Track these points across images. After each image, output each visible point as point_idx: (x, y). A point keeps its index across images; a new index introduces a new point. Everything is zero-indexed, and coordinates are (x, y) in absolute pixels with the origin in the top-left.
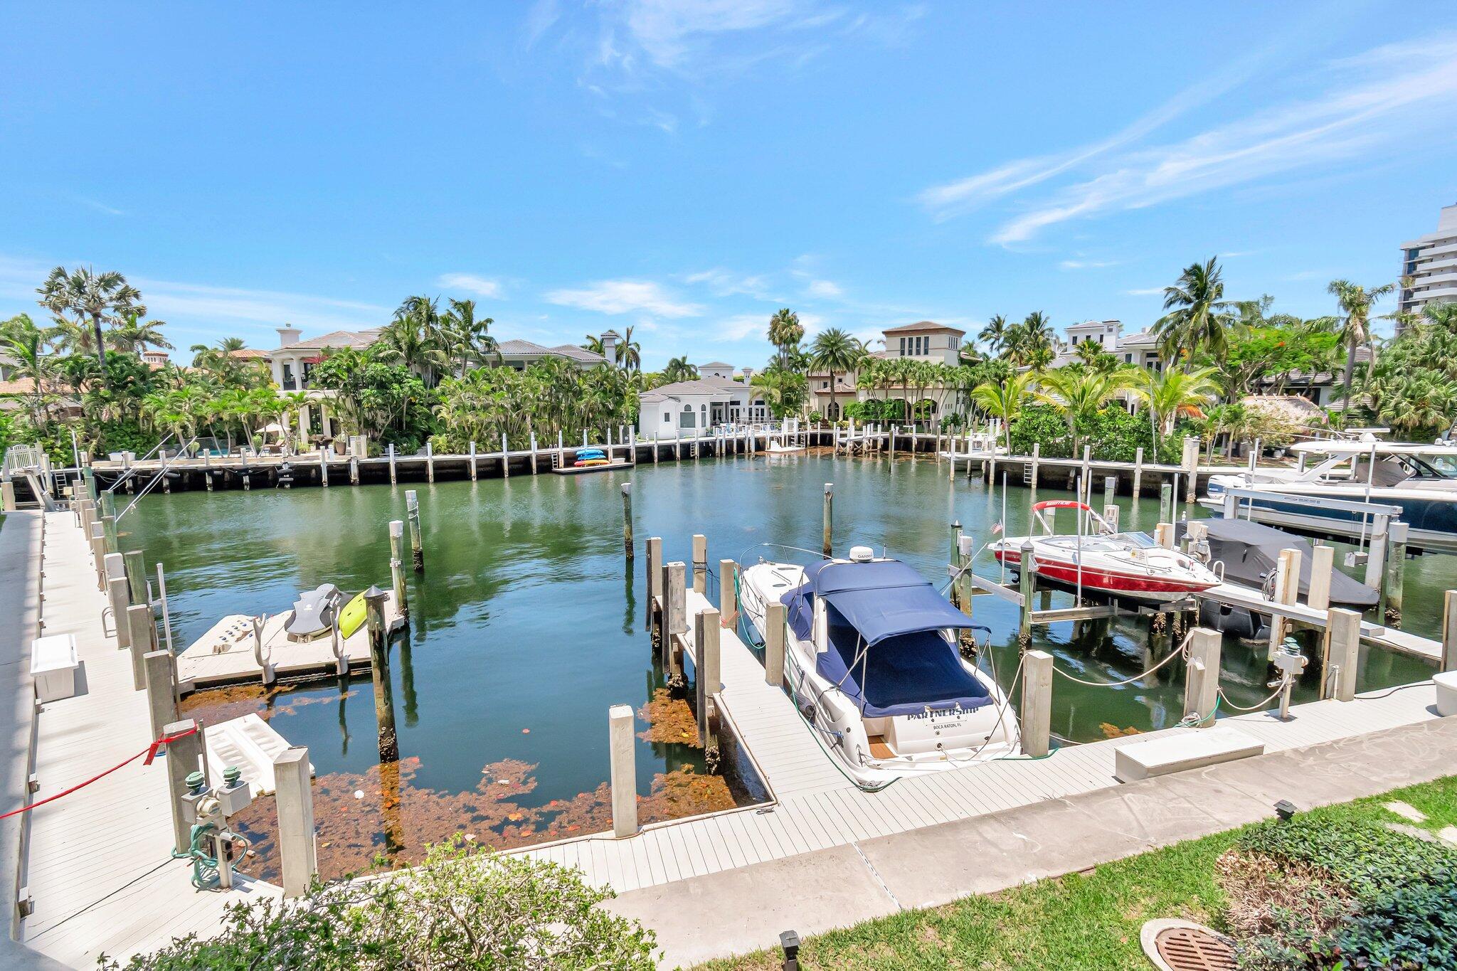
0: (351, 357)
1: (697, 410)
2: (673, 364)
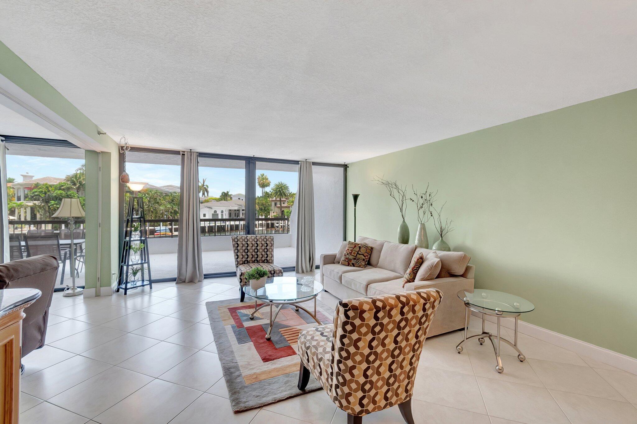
0: (47, 188)
1: (219, 212)
2: (223, 194)
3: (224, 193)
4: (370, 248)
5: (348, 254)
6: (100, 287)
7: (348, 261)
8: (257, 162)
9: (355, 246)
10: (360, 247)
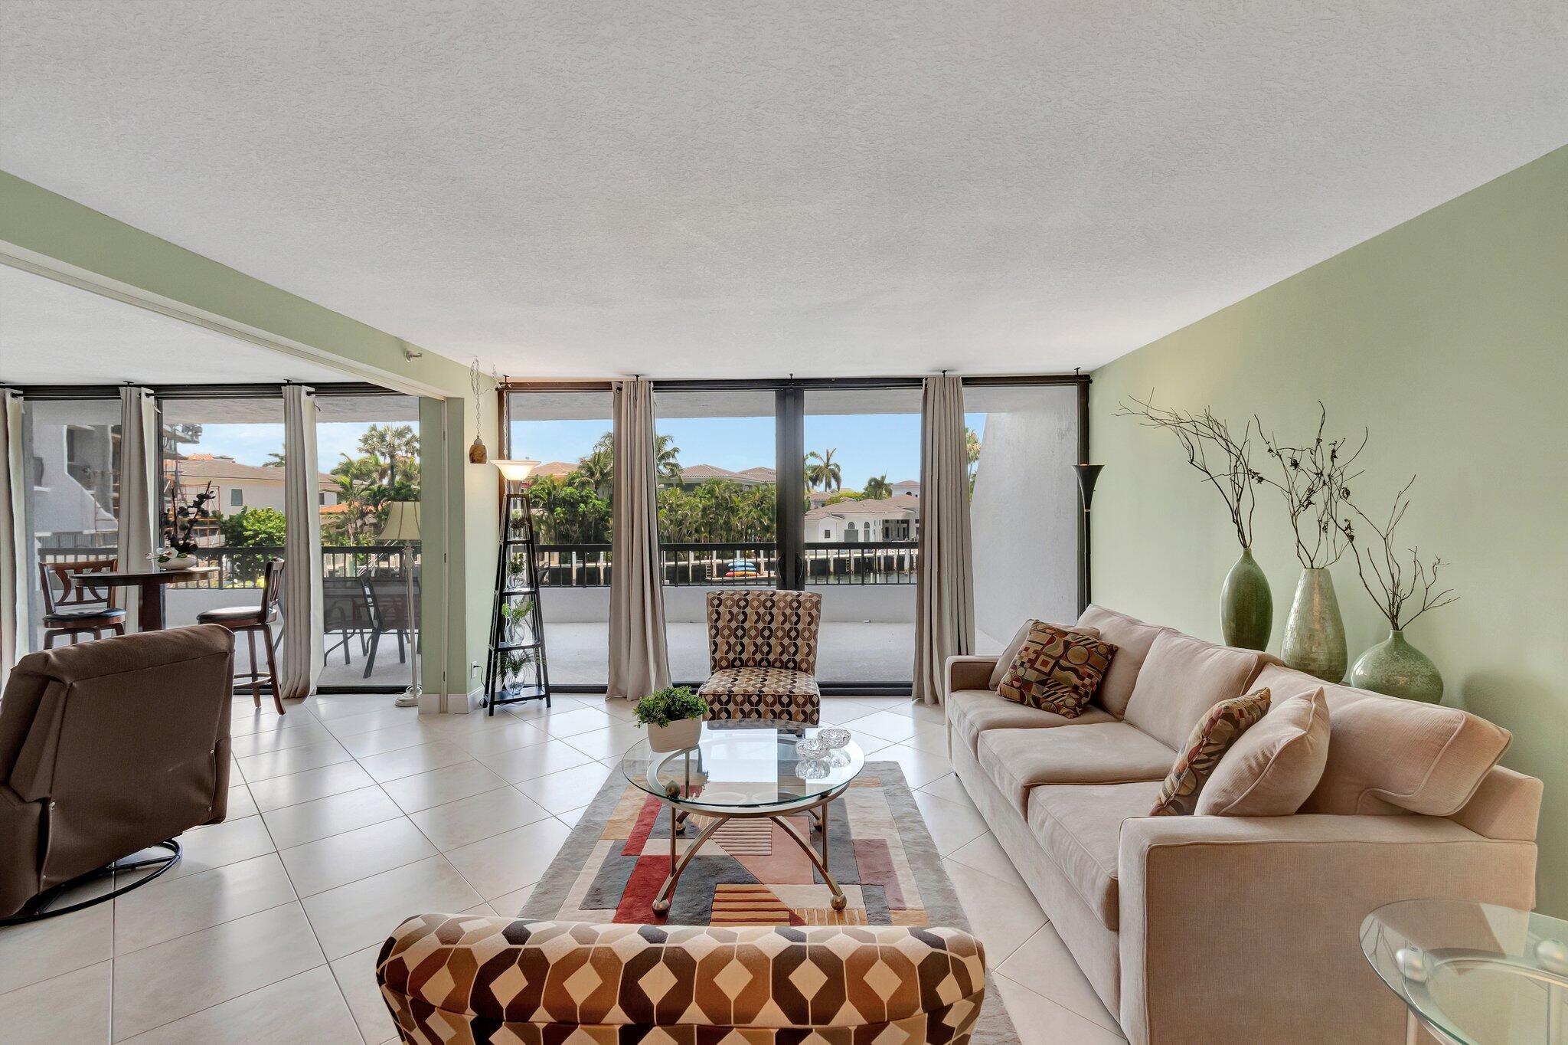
1: (860, 527)
2: (873, 483)
3: (874, 480)
4: (1104, 650)
5: (1022, 664)
6: (448, 693)
7: (1018, 688)
8: (806, 393)
9: (1052, 640)
10: (1067, 645)
